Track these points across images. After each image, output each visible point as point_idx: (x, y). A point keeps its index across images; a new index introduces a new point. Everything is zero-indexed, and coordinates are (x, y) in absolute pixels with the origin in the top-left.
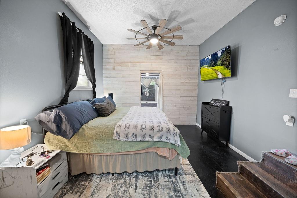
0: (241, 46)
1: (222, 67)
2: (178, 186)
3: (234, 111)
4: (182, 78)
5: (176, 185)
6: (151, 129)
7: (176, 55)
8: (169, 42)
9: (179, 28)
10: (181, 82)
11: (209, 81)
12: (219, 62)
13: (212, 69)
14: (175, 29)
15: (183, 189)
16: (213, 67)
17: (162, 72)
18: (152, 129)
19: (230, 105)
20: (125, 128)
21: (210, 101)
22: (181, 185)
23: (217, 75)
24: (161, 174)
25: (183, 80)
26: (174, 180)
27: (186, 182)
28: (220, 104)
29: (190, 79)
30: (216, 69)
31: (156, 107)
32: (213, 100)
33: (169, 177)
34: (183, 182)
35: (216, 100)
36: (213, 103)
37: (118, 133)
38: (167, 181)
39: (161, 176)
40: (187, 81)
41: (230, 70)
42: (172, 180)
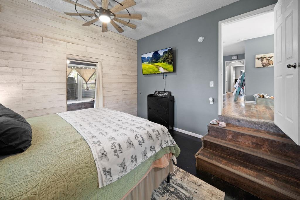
0: (177, 50)
1: (165, 63)
2: (181, 193)
3: (176, 99)
4: (124, 70)
5: (178, 194)
6: (149, 137)
7: (117, 43)
8: (119, 27)
9: (140, 17)
10: (123, 75)
11: (150, 75)
12: (161, 60)
13: (153, 65)
14: (136, 16)
15: (186, 192)
16: (154, 63)
17: (101, 60)
18: (151, 137)
19: (172, 95)
20: (116, 154)
21: (153, 93)
22: (180, 189)
23: (159, 69)
24: (156, 194)
25: (124, 73)
26: (171, 189)
27: (180, 182)
28: (164, 95)
29: (130, 72)
30: (157, 65)
31: (93, 107)
32: (156, 92)
33: (165, 190)
34: (180, 185)
35: (159, 92)
36: (158, 94)
37: (107, 169)
38: (168, 197)
39: (158, 196)
40: (128, 73)
41: (172, 65)
42: (171, 191)
